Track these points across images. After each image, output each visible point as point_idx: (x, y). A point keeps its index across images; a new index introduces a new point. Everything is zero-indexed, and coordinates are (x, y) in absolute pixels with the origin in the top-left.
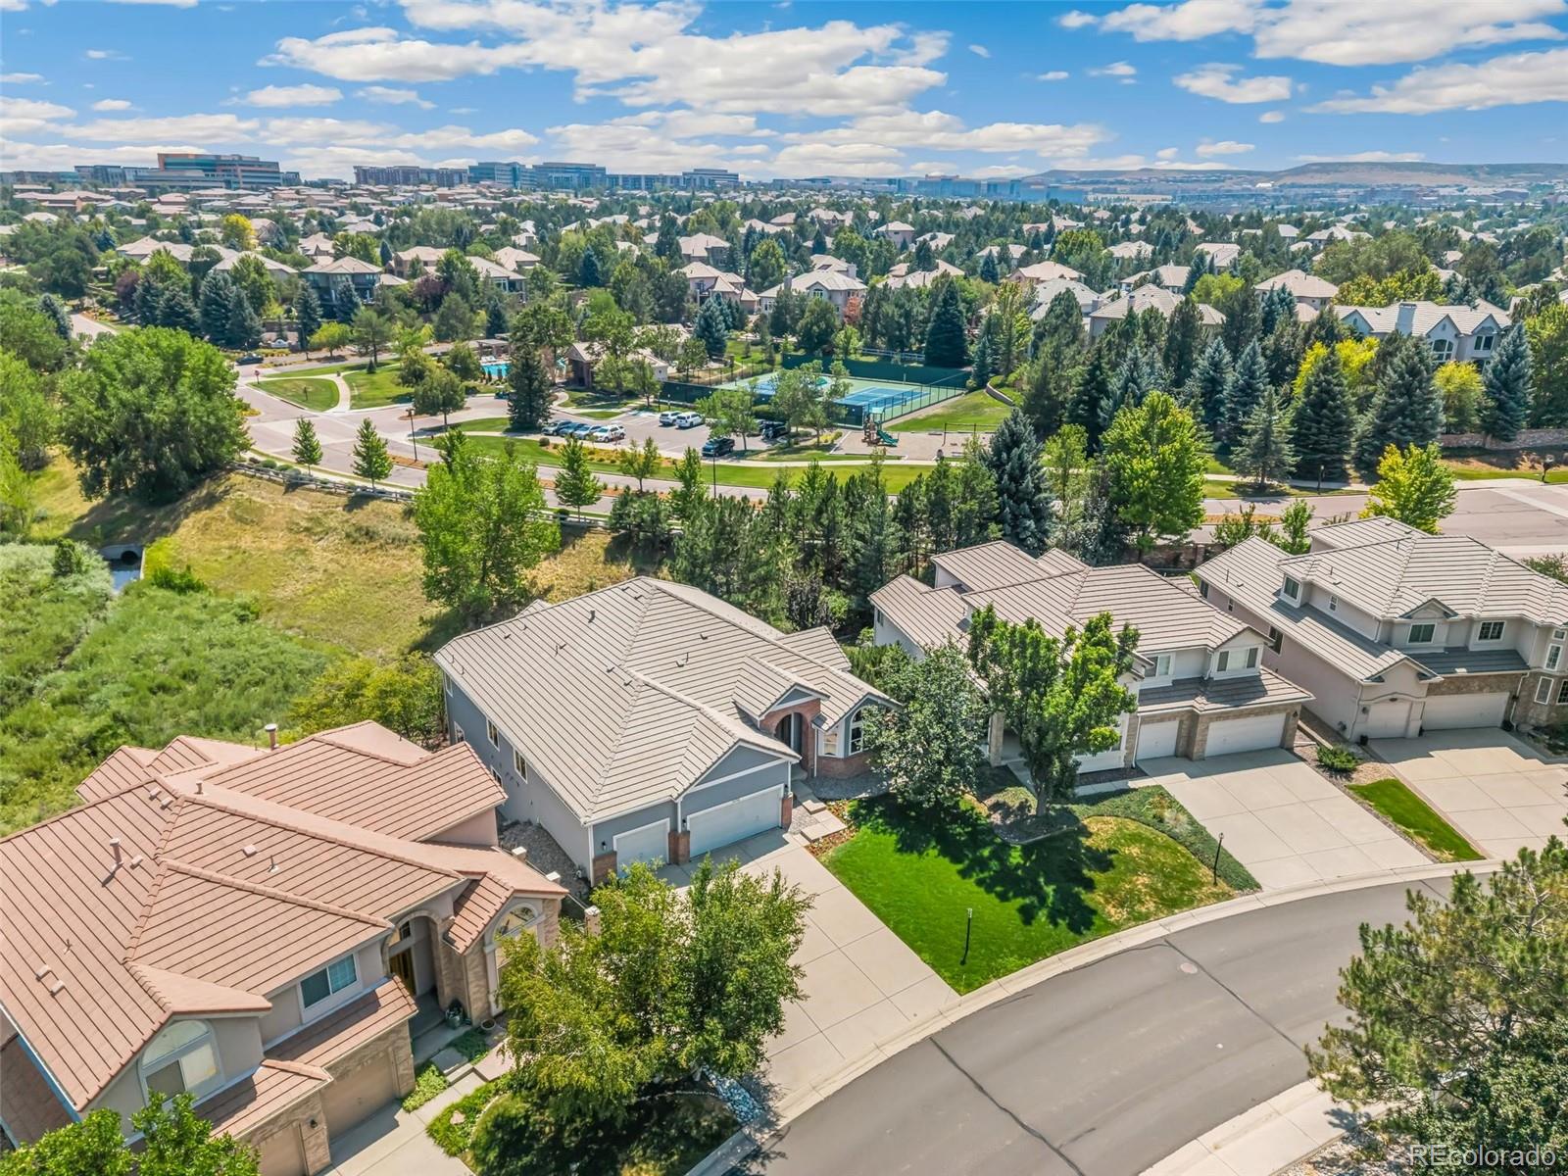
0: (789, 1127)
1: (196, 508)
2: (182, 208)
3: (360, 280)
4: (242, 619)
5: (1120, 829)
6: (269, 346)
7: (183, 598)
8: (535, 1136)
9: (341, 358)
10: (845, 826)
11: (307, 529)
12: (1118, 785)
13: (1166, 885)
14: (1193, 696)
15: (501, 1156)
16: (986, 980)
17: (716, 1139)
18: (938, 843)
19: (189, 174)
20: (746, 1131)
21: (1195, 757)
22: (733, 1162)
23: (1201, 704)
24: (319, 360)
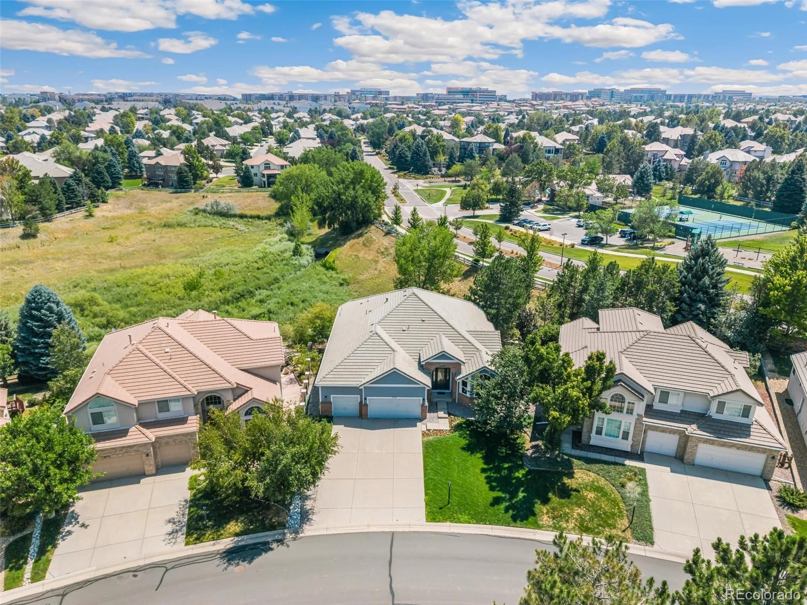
0: (302, 538)
1: (354, 238)
2: (445, 111)
3: (482, 145)
4: (341, 285)
5: (593, 482)
6: (433, 174)
7: (326, 272)
8: (217, 496)
9: (459, 181)
10: (449, 429)
11: (382, 252)
12: (618, 460)
13: (592, 519)
14: (690, 423)
15: (201, 497)
16: (445, 520)
17: (272, 527)
18: (486, 453)
19: (457, 96)
20: (286, 531)
21: (685, 461)
22: (270, 540)
23: (692, 429)
24: (449, 181)
